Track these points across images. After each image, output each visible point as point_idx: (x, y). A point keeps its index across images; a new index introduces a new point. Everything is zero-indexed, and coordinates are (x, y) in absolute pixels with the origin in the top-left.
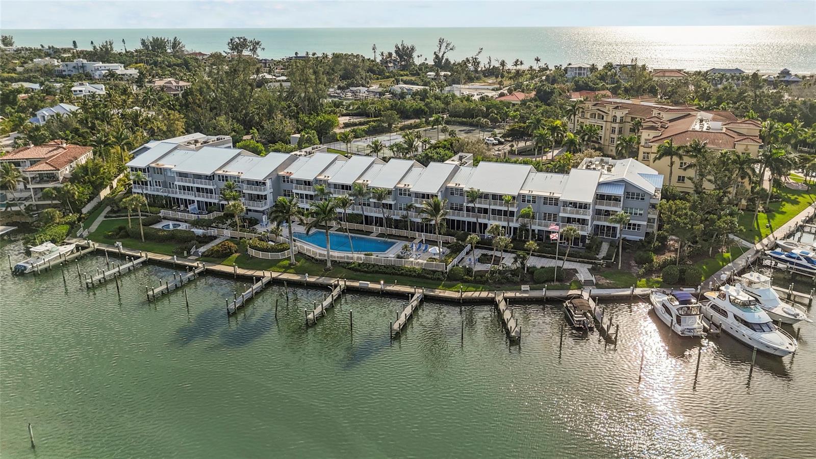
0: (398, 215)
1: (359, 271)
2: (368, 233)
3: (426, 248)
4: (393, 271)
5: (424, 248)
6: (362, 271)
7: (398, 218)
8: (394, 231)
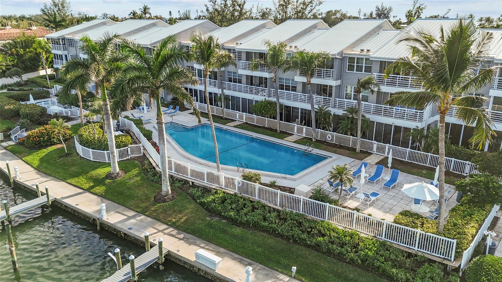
0: (340, 107)
1: (219, 214)
2: (284, 134)
3: (393, 179)
4: (297, 231)
5: (388, 178)
6: (225, 218)
7: (340, 112)
8: (331, 136)
